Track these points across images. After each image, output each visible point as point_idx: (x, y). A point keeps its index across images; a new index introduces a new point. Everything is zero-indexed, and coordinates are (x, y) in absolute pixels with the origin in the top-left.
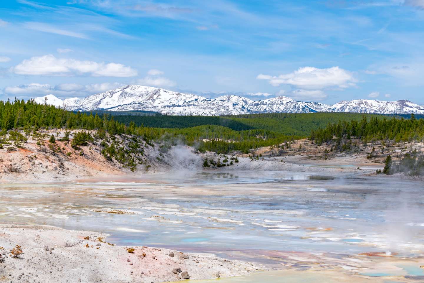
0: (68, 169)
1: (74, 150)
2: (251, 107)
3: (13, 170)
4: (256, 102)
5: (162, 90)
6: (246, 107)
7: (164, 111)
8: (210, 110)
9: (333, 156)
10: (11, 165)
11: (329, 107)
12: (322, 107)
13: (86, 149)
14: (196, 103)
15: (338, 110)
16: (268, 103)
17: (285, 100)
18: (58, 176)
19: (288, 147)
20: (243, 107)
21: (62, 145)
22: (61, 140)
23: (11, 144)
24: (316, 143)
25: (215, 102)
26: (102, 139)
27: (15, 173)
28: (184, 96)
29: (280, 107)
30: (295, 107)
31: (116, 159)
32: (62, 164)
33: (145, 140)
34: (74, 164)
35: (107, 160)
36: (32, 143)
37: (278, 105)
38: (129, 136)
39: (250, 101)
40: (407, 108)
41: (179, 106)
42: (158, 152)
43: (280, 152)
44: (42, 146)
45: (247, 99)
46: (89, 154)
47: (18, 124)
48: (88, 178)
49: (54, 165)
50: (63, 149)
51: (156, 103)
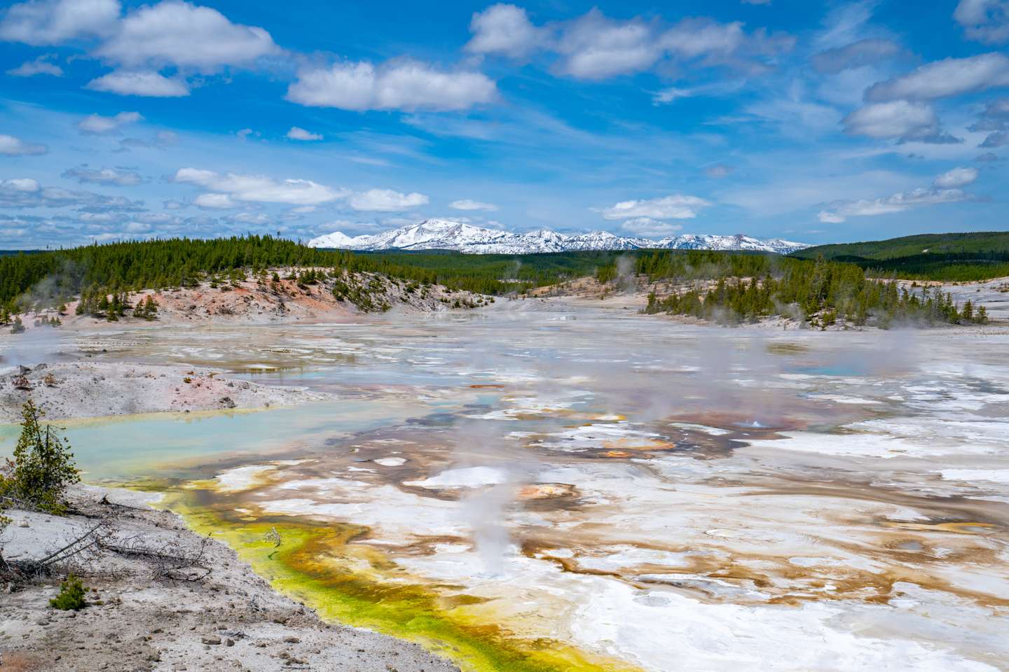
0: (289, 310)
1: (299, 289)
2: (566, 243)
3: (225, 311)
4: (571, 239)
5: (464, 225)
6: (560, 243)
7: (468, 249)
8: (518, 248)
9: (611, 296)
10: (223, 306)
11: (654, 243)
12: (647, 243)
13: (314, 289)
14: (503, 240)
15: (665, 247)
16: (585, 239)
17: (605, 235)
18: (276, 317)
19: (568, 287)
20: (557, 244)
21: (286, 284)
22: (287, 279)
23: (227, 283)
24: (600, 281)
25: (524, 239)
26: (337, 277)
27: (227, 315)
28: (490, 232)
29: (599, 244)
30: (616, 244)
31: (349, 299)
32: (283, 304)
33: (389, 278)
34: (297, 305)
35: (338, 300)
36: (251, 282)
37: (597, 242)
38: (371, 274)
39: (564, 237)
40: (744, 243)
41: (484, 243)
42: (402, 291)
43: (558, 291)
44: (263, 286)
45: (561, 235)
46: (317, 294)
47: (247, 262)
48: (310, 320)
49: (273, 306)
50: (287, 288)
51: (458, 240)
